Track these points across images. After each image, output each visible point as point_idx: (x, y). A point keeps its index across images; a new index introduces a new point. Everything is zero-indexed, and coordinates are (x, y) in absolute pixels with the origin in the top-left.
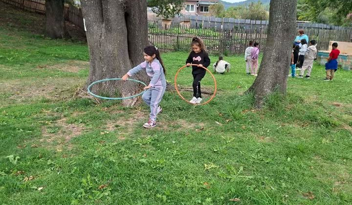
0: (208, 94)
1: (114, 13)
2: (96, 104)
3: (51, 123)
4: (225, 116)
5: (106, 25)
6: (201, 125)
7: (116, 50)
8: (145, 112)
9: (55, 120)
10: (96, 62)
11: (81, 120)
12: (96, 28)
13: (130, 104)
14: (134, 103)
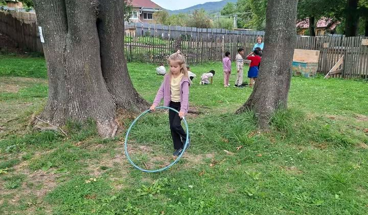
0: (195, 113)
1: (84, 20)
2: (63, 137)
3: (7, 171)
4: (232, 142)
5: (72, 34)
6: (209, 156)
7: (87, 67)
8: (132, 143)
9: (11, 166)
10: (59, 83)
11: (50, 164)
12: (57, 38)
13: (110, 135)
14: (114, 132)
